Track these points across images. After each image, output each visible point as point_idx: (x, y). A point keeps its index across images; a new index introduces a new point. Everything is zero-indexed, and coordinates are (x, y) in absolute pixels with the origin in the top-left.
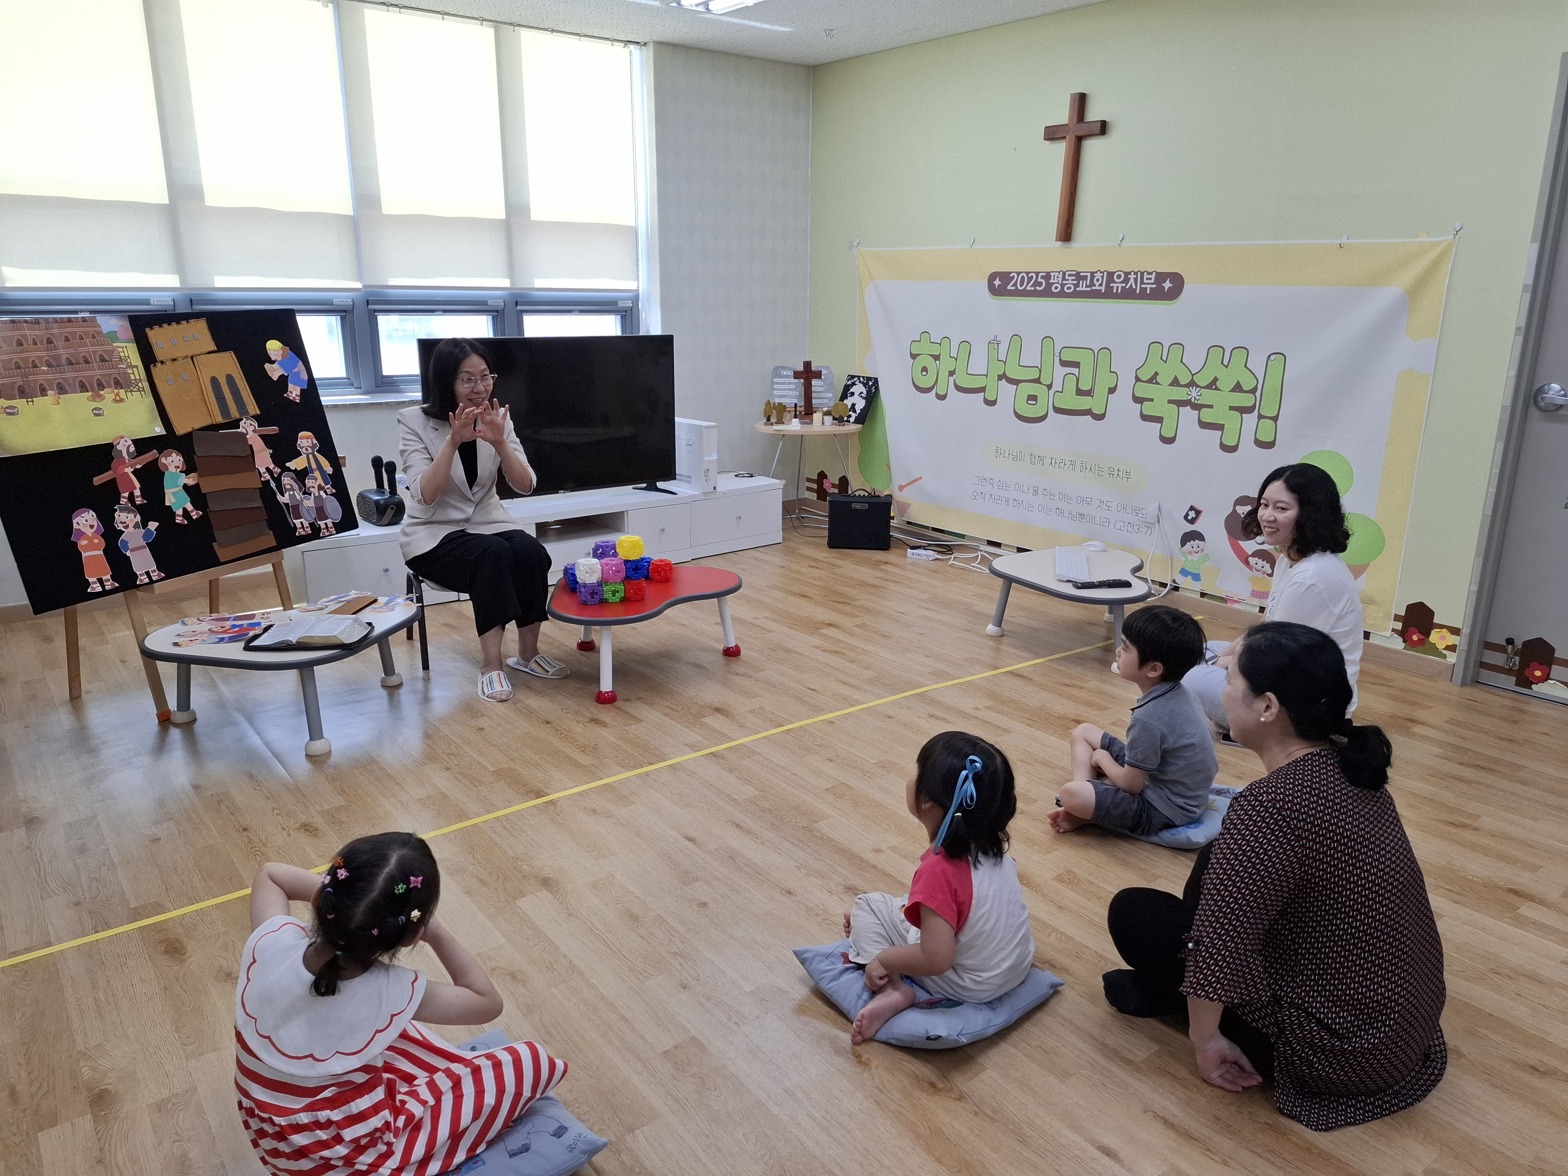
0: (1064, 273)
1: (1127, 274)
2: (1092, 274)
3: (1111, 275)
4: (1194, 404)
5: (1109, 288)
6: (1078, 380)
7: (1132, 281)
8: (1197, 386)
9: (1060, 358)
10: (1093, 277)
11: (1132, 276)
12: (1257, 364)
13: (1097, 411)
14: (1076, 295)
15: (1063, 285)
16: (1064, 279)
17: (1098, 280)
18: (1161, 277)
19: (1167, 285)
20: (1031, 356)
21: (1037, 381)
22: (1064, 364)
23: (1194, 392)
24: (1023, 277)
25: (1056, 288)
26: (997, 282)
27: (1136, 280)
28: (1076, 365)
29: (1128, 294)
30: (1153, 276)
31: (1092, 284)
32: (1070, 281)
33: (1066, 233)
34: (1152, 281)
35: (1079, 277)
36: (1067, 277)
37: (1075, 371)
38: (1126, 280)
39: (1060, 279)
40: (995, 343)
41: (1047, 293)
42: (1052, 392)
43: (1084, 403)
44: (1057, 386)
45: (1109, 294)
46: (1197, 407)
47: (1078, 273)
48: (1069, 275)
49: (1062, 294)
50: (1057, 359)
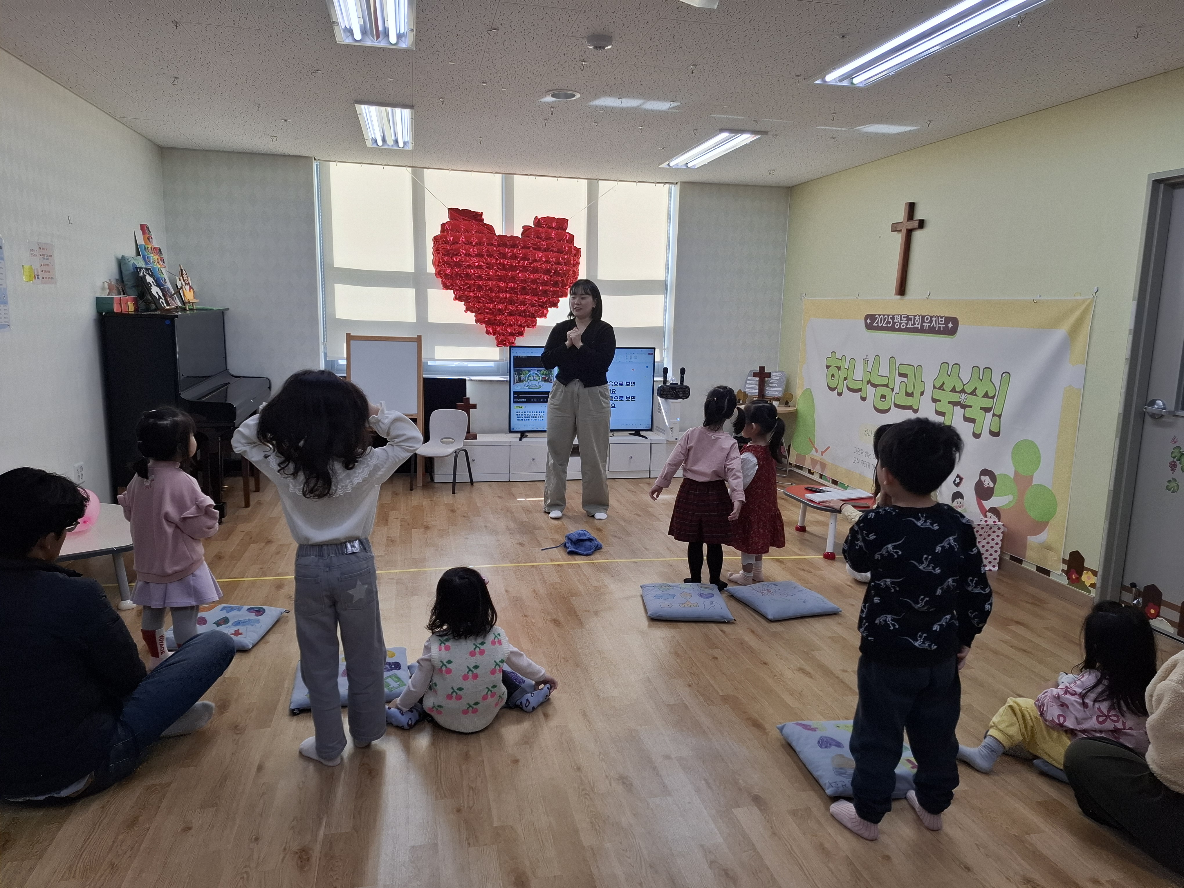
0: (901, 316)
1: (932, 317)
2: (915, 316)
3: (923, 317)
4: (962, 404)
5: (922, 326)
6: (906, 385)
7: (934, 322)
8: (966, 393)
9: (899, 372)
10: (915, 319)
11: (934, 319)
12: (996, 379)
13: (915, 407)
14: (907, 330)
15: (901, 324)
16: (901, 320)
17: (917, 321)
18: (948, 320)
19: (950, 325)
20: (884, 370)
21: (886, 386)
22: (901, 375)
23: (963, 396)
24: (881, 318)
25: (897, 325)
26: (869, 321)
27: (936, 321)
28: (905, 375)
29: (932, 331)
30: (943, 319)
31: (914, 324)
32: (904, 321)
33: (902, 290)
34: (943, 322)
35: (908, 319)
36: (902, 319)
37: (905, 379)
38: (931, 322)
39: (899, 319)
40: (866, 360)
41: (892, 329)
42: (894, 393)
43: (909, 401)
44: (896, 390)
45: (921, 331)
46: (964, 407)
47: (908, 316)
48: (904, 317)
49: (900, 330)
50: (897, 372)
